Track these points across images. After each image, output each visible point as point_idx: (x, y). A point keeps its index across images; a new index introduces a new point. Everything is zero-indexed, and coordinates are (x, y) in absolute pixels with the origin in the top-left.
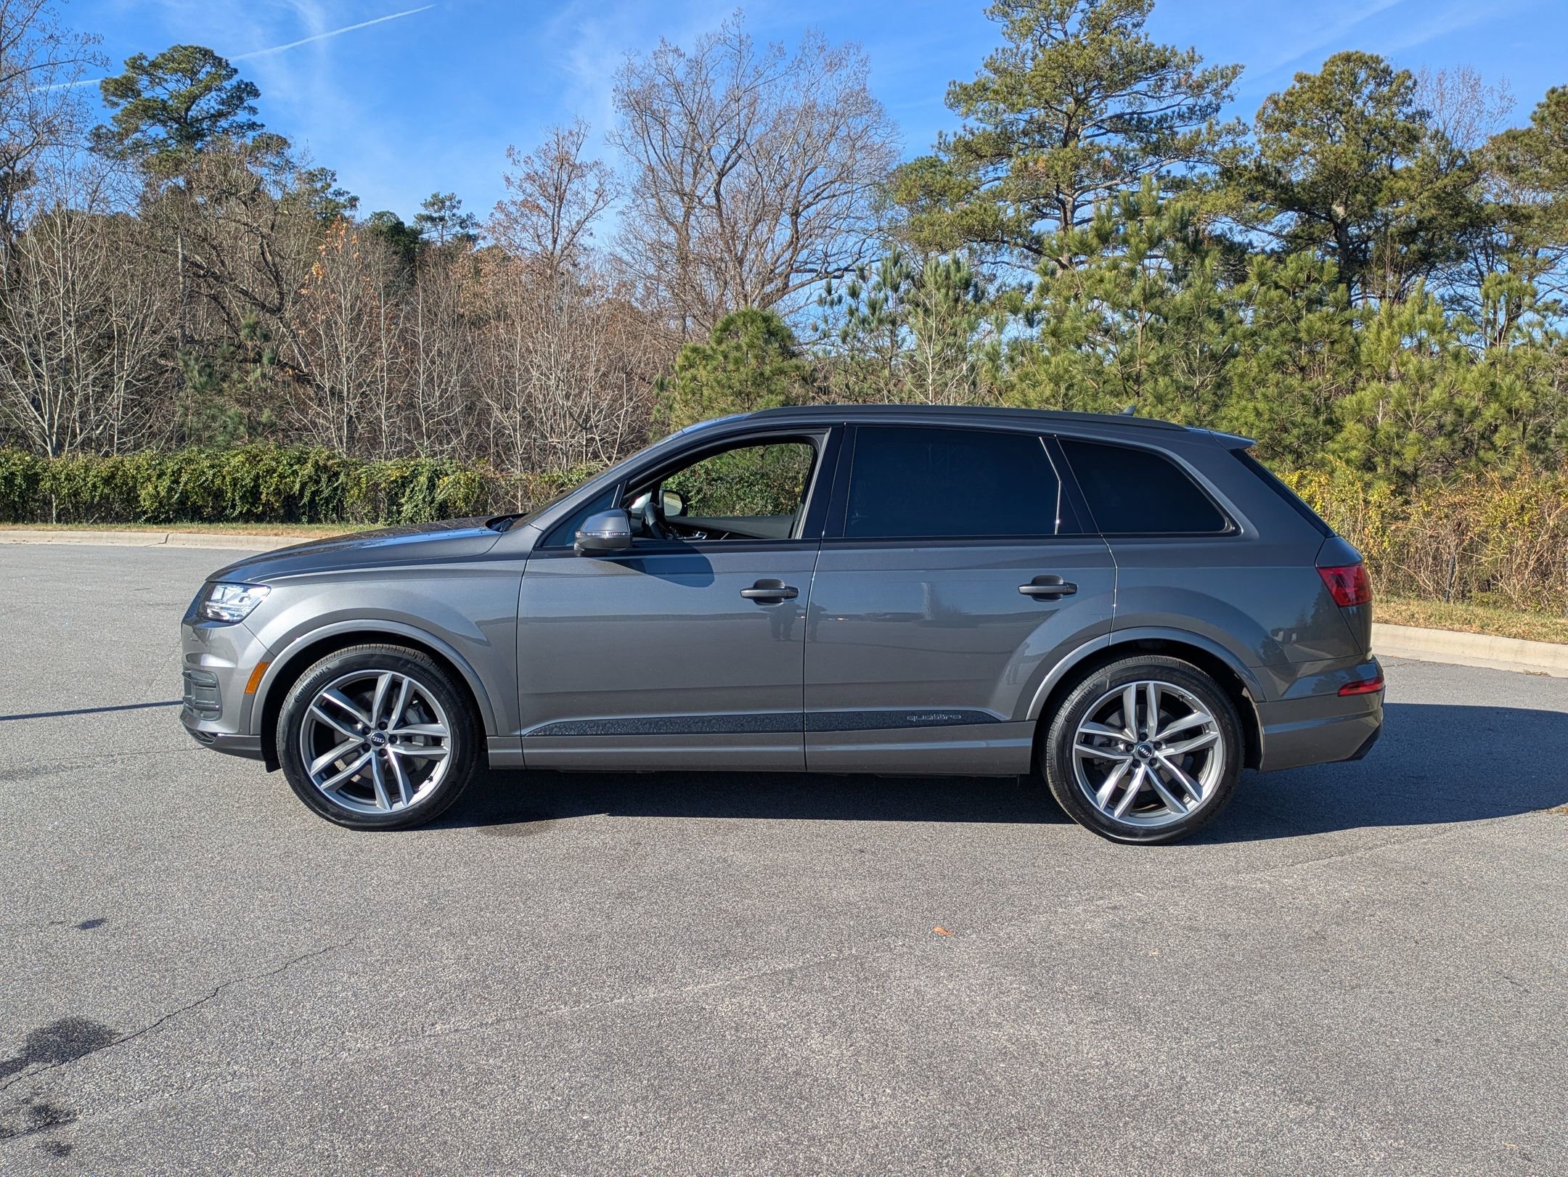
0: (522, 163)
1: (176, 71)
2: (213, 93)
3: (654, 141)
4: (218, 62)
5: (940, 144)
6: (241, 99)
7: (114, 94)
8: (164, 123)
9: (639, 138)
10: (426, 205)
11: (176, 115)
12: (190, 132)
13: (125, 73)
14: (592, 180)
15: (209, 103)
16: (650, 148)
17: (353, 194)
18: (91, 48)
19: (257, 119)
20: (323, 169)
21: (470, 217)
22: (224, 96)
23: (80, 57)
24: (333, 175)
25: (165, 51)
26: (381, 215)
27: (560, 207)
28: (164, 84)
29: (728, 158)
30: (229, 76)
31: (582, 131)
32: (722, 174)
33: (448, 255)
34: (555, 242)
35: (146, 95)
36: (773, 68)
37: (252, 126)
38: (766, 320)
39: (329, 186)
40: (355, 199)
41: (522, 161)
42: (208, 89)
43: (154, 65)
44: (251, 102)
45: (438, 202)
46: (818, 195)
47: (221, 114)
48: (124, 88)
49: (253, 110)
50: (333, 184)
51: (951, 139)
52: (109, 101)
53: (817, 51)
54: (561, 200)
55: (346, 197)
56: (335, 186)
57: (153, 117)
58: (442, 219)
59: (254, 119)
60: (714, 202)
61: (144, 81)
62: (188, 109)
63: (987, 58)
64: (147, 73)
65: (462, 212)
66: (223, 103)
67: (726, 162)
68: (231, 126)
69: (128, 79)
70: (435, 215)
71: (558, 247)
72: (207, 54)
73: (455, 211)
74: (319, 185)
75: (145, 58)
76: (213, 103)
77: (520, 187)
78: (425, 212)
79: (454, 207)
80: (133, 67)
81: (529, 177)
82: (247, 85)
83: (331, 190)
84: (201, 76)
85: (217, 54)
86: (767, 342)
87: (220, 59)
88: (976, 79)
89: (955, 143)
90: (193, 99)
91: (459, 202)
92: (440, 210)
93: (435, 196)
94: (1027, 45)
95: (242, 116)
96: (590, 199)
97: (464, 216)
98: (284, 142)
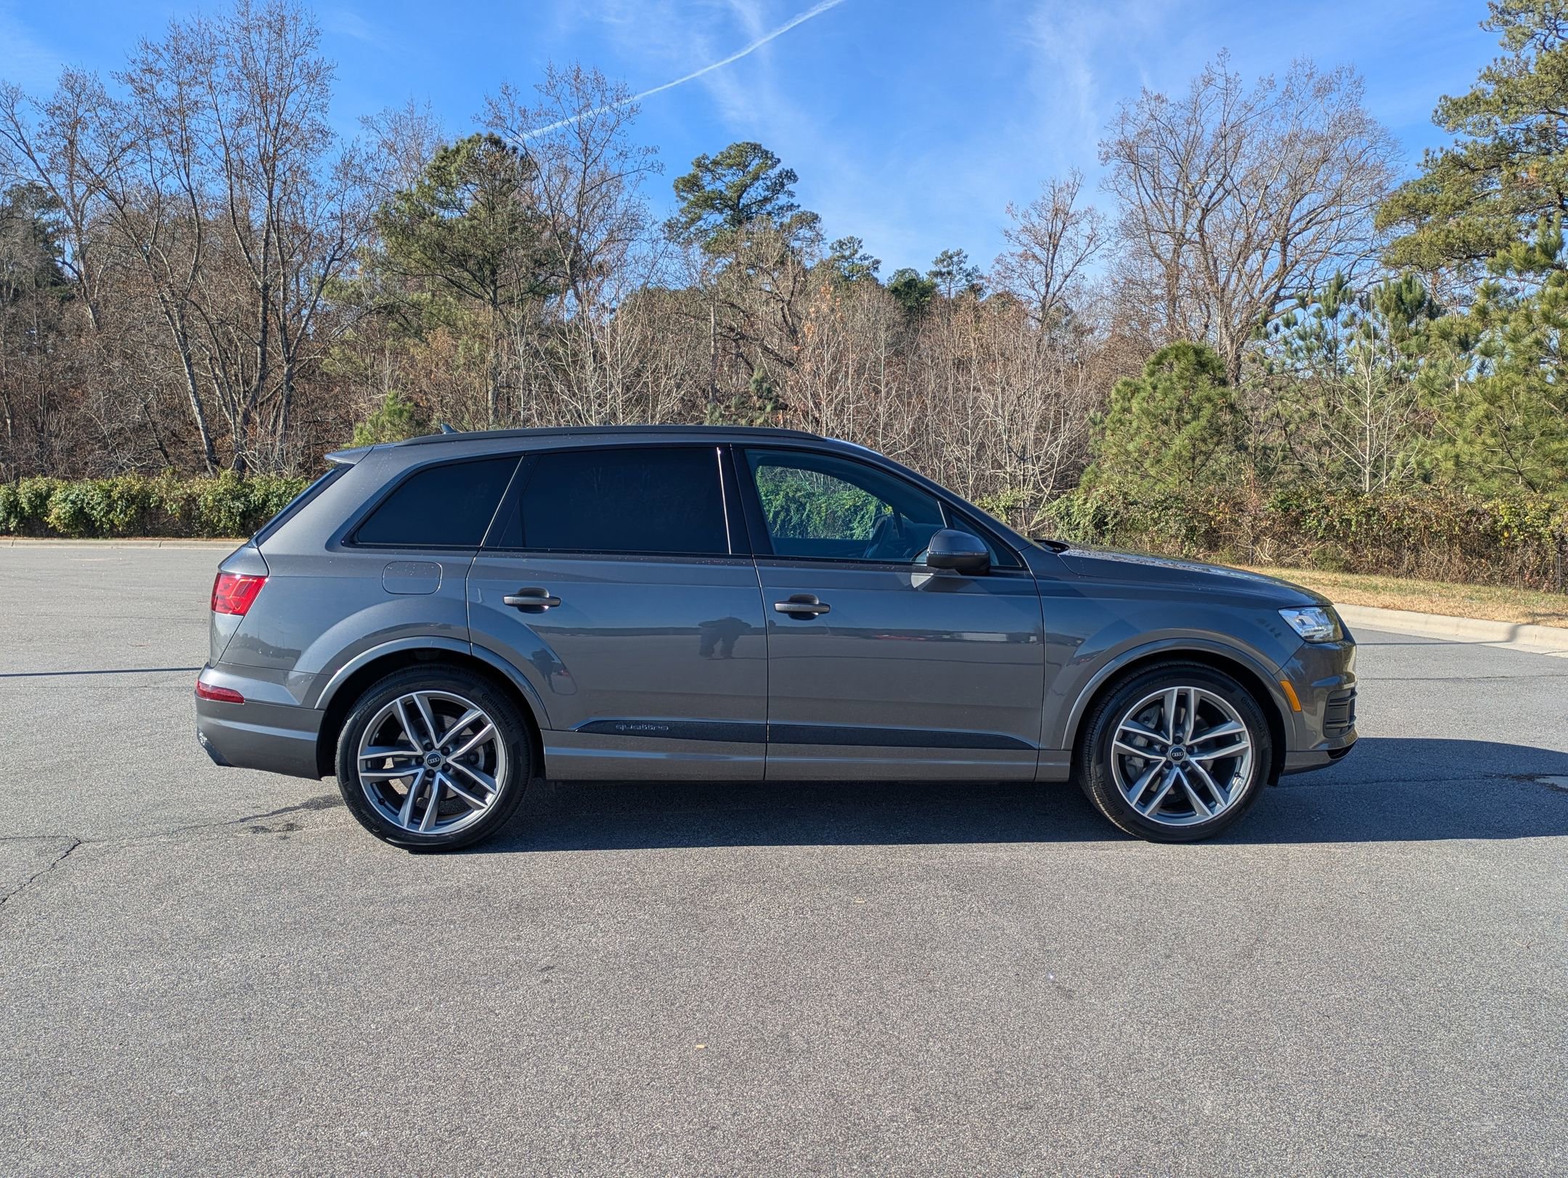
0: (1020, 217)
1: (731, 166)
2: (761, 182)
3: (1145, 184)
4: (766, 155)
5: (1427, 161)
6: (782, 185)
7: (683, 191)
8: (721, 212)
9: (1132, 182)
10: (936, 263)
11: (730, 203)
12: (741, 216)
13: (692, 172)
14: (1085, 228)
15: (756, 192)
16: (1142, 189)
17: (876, 258)
18: (651, 158)
19: (795, 201)
20: (852, 238)
21: (975, 270)
22: (769, 183)
23: (642, 166)
24: (860, 242)
25: (724, 150)
26: (903, 272)
27: (1055, 253)
28: (723, 179)
29: (1213, 194)
30: (773, 166)
31: (1077, 181)
32: (1205, 211)
33: (954, 306)
34: (1048, 285)
35: (708, 188)
36: (1262, 101)
37: (791, 207)
38: (1198, 352)
39: (856, 251)
40: (878, 262)
41: (1020, 215)
42: (756, 178)
43: (715, 163)
44: (790, 186)
45: (947, 258)
46: (1311, 220)
47: (766, 200)
48: (691, 184)
49: (791, 194)
50: (860, 250)
51: (1439, 155)
52: (680, 197)
53: (1305, 79)
54: (1055, 247)
55: (871, 260)
56: (861, 253)
57: (713, 206)
58: (949, 273)
59: (792, 201)
60: (1196, 237)
61: (708, 178)
62: (740, 197)
63: (1485, 70)
64: (709, 170)
65: (968, 266)
66: (768, 189)
67: (1210, 197)
68: (773, 208)
69: (695, 176)
70: (944, 270)
71: (1051, 290)
72: (756, 147)
73: (962, 265)
74: (847, 253)
75: (708, 158)
76: (760, 190)
77: (1018, 238)
78: (935, 269)
79: (961, 262)
80: (699, 166)
81: (1026, 230)
82: (787, 172)
83: (858, 256)
84: (751, 169)
85: (764, 147)
86: (1197, 373)
87: (767, 152)
88: (1471, 91)
89: (1442, 159)
90: (744, 188)
91: (966, 257)
92: (949, 265)
93: (945, 253)
94: (1529, 51)
95: (783, 200)
96: (1082, 243)
97: (970, 269)
98: (815, 218)
